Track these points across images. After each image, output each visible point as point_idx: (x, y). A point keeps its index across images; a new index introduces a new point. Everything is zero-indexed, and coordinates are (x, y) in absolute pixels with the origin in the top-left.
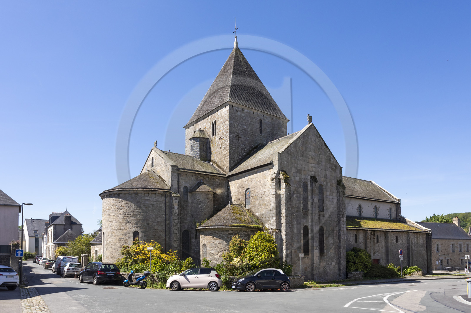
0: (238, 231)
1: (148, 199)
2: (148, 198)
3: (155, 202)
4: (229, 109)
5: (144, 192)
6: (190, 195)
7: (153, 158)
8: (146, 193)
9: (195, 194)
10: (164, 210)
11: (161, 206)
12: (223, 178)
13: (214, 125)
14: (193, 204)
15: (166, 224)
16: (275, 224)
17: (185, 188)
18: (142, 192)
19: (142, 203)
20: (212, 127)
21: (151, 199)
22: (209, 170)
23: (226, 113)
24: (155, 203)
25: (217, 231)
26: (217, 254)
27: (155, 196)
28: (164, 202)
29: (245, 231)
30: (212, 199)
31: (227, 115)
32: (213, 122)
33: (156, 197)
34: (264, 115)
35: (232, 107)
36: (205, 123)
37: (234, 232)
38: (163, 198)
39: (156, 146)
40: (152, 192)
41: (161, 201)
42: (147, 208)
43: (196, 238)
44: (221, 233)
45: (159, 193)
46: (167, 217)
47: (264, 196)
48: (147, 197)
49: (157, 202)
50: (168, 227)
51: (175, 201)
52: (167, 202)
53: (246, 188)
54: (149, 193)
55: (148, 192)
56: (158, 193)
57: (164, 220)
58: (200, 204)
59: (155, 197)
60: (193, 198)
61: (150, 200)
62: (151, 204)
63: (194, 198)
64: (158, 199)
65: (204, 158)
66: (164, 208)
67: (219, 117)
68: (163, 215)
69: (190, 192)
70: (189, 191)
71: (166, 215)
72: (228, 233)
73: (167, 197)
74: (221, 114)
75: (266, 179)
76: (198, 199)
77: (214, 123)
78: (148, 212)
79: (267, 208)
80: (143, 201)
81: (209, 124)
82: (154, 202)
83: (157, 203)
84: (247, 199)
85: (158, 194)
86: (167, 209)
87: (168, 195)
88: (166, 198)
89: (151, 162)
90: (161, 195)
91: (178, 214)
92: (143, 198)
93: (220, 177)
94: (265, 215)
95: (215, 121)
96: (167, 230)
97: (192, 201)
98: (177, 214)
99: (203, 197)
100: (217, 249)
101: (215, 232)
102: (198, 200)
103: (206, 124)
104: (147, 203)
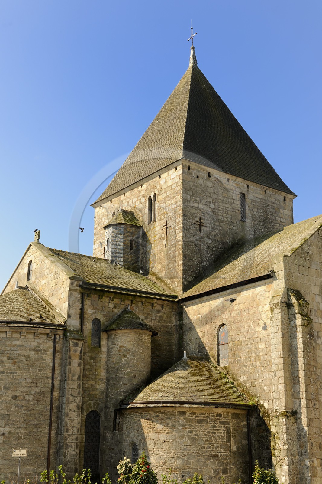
0: (206, 415)
1: (19, 346)
2: (19, 343)
3: (34, 350)
4: (183, 174)
5: (12, 330)
6: (104, 336)
7: (31, 262)
8: (14, 332)
9: (115, 335)
10: (51, 368)
11: (45, 360)
12: (169, 304)
13: (152, 202)
14: (111, 355)
15: (52, 398)
16: (284, 400)
17: (96, 322)
18: (8, 329)
19: (6, 352)
20: (149, 206)
21: (24, 343)
22: (143, 288)
23: (177, 180)
24: (32, 353)
25: (162, 413)
26: (161, 465)
27: (34, 338)
28: (51, 351)
29: (219, 415)
30: (149, 345)
31: (179, 184)
32: (150, 197)
33: (36, 341)
34: (248, 186)
35: (189, 169)
36: (134, 198)
37: (196, 417)
38: (50, 344)
39: (38, 239)
40: (29, 331)
41: (45, 348)
42: (15, 363)
43: (114, 429)
44: (170, 419)
45: (42, 332)
46: (57, 382)
47: (257, 340)
48: (17, 340)
49: (37, 351)
50: (56, 404)
51: (74, 348)
52: (58, 352)
53: (219, 324)
54: (21, 332)
55: (20, 330)
56: (39, 331)
57: (49, 390)
58: (125, 356)
59: (33, 340)
60: (110, 344)
61: (22, 346)
62: (24, 356)
63: (113, 343)
64: (40, 344)
65: (133, 264)
66: (51, 364)
67: (163, 187)
68: (47, 378)
69: (106, 331)
70: (102, 328)
71: (53, 378)
72: (185, 419)
73: (58, 339)
74: (166, 181)
75: (261, 307)
76: (120, 344)
77: (152, 199)
78: (17, 373)
79: (265, 365)
80: (9, 348)
81: (143, 200)
82: (30, 350)
83: (36, 354)
84: (220, 347)
85: (41, 334)
86: (56, 365)
87: (60, 337)
88: (55, 342)
89: (26, 270)
90: (45, 337)
91: (79, 378)
92: (8, 343)
93: (165, 302)
94: (260, 381)
95: (155, 195)
96: (55, 410)
97: (108, 350)
98: (76, 378)
99: (130, 341)
100: (162, 453)
101: (158, 416)
102: (120, 347)
103: (136, 199)
104: (16, 352)
